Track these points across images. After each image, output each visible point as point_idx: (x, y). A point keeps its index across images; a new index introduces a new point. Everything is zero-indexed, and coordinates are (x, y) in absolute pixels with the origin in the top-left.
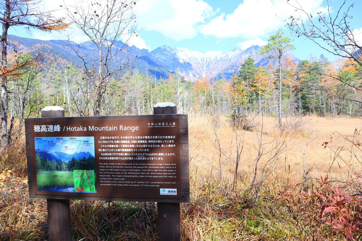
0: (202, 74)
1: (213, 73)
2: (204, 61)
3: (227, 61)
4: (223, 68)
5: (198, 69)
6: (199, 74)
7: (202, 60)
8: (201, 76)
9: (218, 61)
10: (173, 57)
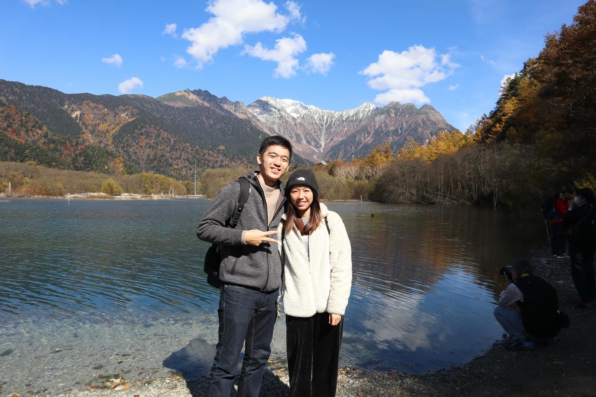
2: (324, 121)
8: (318, 144)
9: (343, 121)
10: (280, 114)
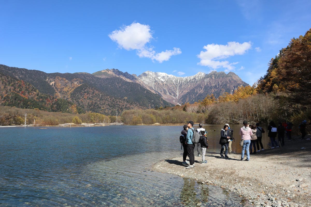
0: (176, 93)
1: (184, 91)
2: (178, 82)
3: (194, 82)
4: (191, 88)
5: (173, 89)
6: (174, 93)
7: (176, 82)
8: (175, 94)
9: (188, 82)
10: (155, 80)
